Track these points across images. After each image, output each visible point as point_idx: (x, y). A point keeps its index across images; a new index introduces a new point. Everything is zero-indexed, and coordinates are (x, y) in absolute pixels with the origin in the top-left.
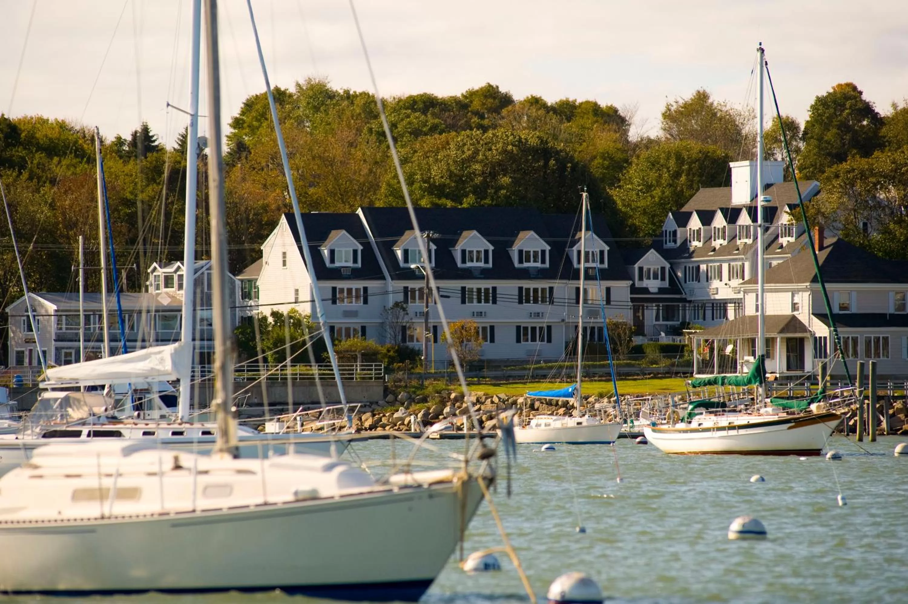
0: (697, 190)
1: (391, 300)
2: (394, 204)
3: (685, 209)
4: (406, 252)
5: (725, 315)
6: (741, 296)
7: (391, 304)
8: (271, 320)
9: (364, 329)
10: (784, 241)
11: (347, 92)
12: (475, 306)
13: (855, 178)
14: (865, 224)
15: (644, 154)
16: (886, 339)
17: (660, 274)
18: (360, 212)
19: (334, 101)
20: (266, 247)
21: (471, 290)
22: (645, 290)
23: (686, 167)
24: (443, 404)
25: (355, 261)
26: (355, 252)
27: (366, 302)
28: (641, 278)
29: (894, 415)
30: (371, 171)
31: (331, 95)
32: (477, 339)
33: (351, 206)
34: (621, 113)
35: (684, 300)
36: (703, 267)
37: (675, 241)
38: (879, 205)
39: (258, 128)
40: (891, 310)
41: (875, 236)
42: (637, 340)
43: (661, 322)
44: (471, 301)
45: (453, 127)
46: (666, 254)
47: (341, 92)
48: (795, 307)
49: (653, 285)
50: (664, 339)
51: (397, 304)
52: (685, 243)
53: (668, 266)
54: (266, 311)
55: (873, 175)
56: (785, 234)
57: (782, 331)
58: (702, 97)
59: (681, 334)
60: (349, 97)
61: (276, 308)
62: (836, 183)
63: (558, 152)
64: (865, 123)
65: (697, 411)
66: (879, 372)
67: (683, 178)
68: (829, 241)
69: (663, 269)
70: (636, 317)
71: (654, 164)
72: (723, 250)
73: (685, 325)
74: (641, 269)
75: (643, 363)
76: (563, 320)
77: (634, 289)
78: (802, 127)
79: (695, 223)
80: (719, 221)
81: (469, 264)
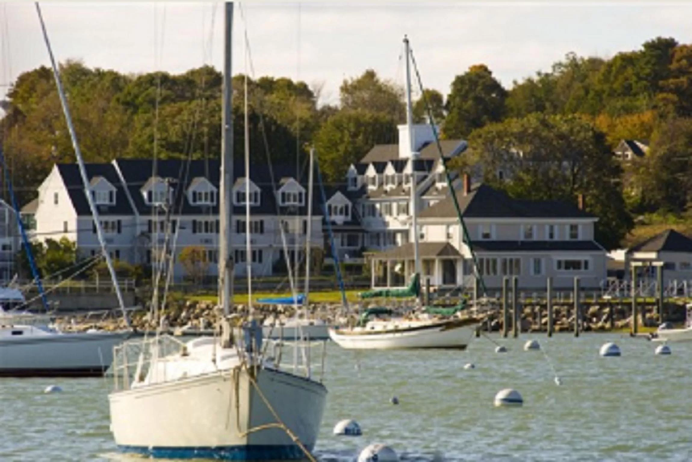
0: (372, 146)
1: (139, 230)
2: (140, 157)
3: (364, 161)
4: (150, 194)
5: (394, 242)
6: (407, 227)
7: (138, 233)
8: (45, 245)
9: (118, 252)
10: (439, 185)
11: (98, 70)
12: (203, 235)
13: (494, 138)
14: (501, 174)
15: (331, 119)
16: (518, 261)
17: (345, 211)
18: (114, 163)
19: (88, 78)
20: (41, 189)
21: (200, 223)
22: (334, 223)
23: (363, 128)
24: (180, 309)
25: (111, 200)
26: (111, 193)
27: (119, 231)
28: (330, 214)
29: (524, 318)
30: (120, 131)
31: (85, 72)
32: (204, 260)
33: (106, 158)
34: (311, 88)
35: (363, 231)
36: (378, 206)
37: (356, 186)
38: (511, 157)
39: (28, 98)
40: (522, 238)
41: (509, 181)
42: (328, 261)
43: (346, 247)
44: (200, 231)
45: (182, 98)
46: (349, 195)
47: (93, 70)
48: (448, 236)
49: (339, 219)
50: (348, 260)
51: (143, 234)
52: (364, 187)
53: (350, 204)
54: (41, 239)
55: (506, 135)
56: (441, 180)
57: (439, 254)
58: (370, 75)
59: (361, 256)
60: (100, 74)
61: (49, 237)
62: (480, 141)
63: (264, 116)
64: (494, 95)
65: (369, 317)
66: (520, 285)
67: (360, 137)
68: (475, 185)
69: (347, 207)
70: (326, 244)
71: (339, 127)
72: (392, 193)
73: (363, 249)
74: (330, 207)
75: (332, 279)
76: (271, 246)
77: (324, 222)
78: (445, 99)
79: (371, 172)
80: (390, 170)
81: (198, 203)
